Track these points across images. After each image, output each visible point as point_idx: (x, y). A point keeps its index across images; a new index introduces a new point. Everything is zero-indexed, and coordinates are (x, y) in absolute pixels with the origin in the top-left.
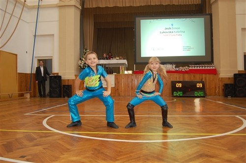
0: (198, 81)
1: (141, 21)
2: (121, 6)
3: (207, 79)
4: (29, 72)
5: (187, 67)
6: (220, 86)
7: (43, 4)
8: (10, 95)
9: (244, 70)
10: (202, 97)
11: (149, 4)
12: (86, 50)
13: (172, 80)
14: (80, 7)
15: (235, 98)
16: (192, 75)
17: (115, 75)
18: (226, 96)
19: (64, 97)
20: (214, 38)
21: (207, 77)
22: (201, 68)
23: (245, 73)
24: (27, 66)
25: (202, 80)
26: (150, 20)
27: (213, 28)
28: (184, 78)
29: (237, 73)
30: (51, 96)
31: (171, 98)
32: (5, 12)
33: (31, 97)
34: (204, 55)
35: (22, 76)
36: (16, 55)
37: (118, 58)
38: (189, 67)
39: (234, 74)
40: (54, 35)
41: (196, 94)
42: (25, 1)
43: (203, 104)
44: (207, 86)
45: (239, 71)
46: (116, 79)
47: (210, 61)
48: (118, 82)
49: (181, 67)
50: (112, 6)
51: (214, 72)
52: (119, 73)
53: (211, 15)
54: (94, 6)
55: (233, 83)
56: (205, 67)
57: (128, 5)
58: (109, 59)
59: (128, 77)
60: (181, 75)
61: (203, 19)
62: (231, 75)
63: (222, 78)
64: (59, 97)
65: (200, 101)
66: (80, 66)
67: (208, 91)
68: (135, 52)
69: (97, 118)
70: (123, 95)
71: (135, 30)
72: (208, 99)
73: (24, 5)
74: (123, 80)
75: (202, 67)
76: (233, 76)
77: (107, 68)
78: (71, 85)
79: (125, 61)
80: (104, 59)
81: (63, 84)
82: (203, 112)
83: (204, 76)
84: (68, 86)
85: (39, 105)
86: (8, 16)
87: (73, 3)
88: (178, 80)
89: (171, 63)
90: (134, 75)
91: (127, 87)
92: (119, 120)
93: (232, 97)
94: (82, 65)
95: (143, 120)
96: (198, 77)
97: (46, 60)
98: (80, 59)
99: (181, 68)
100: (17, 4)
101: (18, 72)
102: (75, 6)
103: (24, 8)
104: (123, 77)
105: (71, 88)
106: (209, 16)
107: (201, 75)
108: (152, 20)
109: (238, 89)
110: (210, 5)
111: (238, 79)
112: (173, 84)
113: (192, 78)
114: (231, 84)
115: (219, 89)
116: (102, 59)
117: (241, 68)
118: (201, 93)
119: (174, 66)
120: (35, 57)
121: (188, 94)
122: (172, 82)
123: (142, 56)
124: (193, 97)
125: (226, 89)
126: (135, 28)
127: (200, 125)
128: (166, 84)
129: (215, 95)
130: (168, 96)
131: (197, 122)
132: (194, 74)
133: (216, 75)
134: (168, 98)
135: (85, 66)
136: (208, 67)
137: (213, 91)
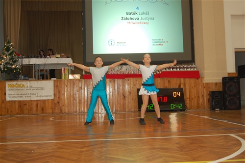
0: (174, 87)
1: (93, 1)
3: (187, 86)
6: (205, 95)
9: (235, 72)
10: (181, 110)
12: (9, 43)
13: (138, 87)
15: (226, 111)
16: (166, 80)
17: (54, 81)
18: (213, 108)
20: (195, 28)
21: (188, 84)
23: (236, 75)
25: (180, 86)
26: (105, 1)
29: (227, 76)
34: (182, 51)
37: (59, 56)
39: (223, 78)
41: (173, 106)
43: (182, 122)
44: (187, 96)
45: (229, 73)
46: (56, 87)
47: (191, 60)
48: (59, 92)
51: (196, 75)
52: (60, 78)
55: (221, 89)
56: (184, 68)
58: (45, 57)
59: (74, 84)
62: (219, 79)
63: (207, 84)
65: (177, 116)
67: (188, 102)
68: (84, 46)
70: (66, 111)
71: (84, 14)
72: (189, 113)
74: (66, 88)
75: (180, 68)
76: (221, 82)
77: (42, 71)
79: (69, 61)
80: (37, 57)
82: (182, 130)
83: (182, 80)
90: (83, 80)
91: (72, 99)
92: (59, 148)
93: (221, 109)
94: (2, 67)
96: (174, 83)
104: (66, 84)
107: (178, 79)
108: (109, 1)
109: (228, 99)
111: (228, 85)
113: (166, 85)
114: (219, 92)
115: (204, 98)
116: (34, 57)
117: (231, 69)
118: (179, 107)
122: (138, 90)
123: (94, 53)
124: (168, 111)
125: (213, 98)
126: (84, 11)
127: (181, 149)
128: (130, 93)
129: (198, 107)
130: (133, 110)
131: (178, 146)
132: (169, 79)
133: (199, 79)
134: (133, 114)
135: (7, 68)
136: (187, 68)
137: (196, 102)
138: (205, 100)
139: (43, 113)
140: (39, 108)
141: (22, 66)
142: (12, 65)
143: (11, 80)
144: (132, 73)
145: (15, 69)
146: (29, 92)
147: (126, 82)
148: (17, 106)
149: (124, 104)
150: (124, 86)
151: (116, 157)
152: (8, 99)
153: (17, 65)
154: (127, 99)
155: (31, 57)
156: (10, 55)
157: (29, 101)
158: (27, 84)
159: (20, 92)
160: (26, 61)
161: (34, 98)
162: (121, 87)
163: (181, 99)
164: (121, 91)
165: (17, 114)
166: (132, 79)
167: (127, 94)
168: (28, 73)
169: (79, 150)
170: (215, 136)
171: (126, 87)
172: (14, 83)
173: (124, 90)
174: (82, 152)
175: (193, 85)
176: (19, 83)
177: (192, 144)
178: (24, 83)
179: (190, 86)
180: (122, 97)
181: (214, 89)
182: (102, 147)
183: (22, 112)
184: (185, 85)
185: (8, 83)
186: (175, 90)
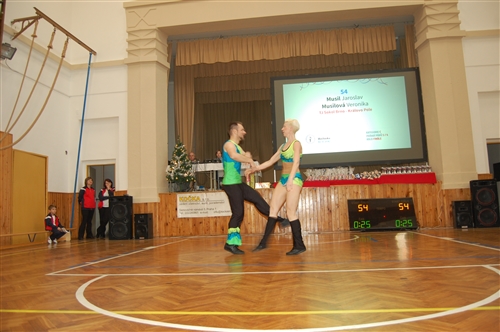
0: (400, 197)
1: (285, 86)
2: (245, 60)
3: (419, 195)
4: (70, 190)
5: (376, 172)
6: (445, 206)
8: (32, 236)
9: (489, 173)
10: (413, 229)
11: (298, 55)
12: (180, 145)
13: (348, 197)
14: (168, 65)
15: (478, 229)
16: (388, 187)
18: (458, 226)
19: (137, 238)
20: (426, 113)
21: (419, 191)
22: (405, 172)
23: (491, 178)
24: (66, 179)
25: (408, 194)
26: (300, 85)
27: (423, 94)
28: (371, 193)
29: (476, 179)
30: (112, 237)
31: (349, 233)
32: (24, 76)
33: (72, 239)
34: (409, 146)
35: (57, 199)
36: (46, 158)
38: (381, 170)
39: (472, 183)
40: (118, 117)
41: (398, 223)
42: (63, 56)
43: (413, 243)
44: (419, 208)
45: (479, 175)
47: (422, 157)
49: (365, 173)
50: (227, 61)
51: (431, 179)
53: (417, 70)
54: (194, 63)
55: (469, 198)
56: (412, 169)
57: (257, 58)
60: (366, 186)
61: (403, 78)
62: (466, 184)
63: (447, 191)
64: (127, 239)
65: (407, 237)
66: (169, 177)
67: (420, 217)
68: (275, 145)
69: (191, 279)
70: (253, 231)
71: (274, 104)
72: (423, 233)
73: (61, 63)
75: (407, 170)
76: (468, 186)
78: (151, 214)
80: (215, 162)
81: (134, 213)
82: (414, 259)
83: (411, 186)
84: (146, 215)
85: (81, 254)
86: (29, 84)
87: (154, 57)
88: (360, 197)
89: (345, 165)
92: (236, 283)
93: (470, 227)
94: (172, 175)
95: (287, 282)
96: (399, 191)
97: (104, 165)
98: (169, 163)
99: (365, 175)
100: (47, 61)
101: (49, 190)
102: (157, 62)
103: (62, 69)
105: (151, 219)
106: (414, 73)
107: (405, 185)
108: (305, 85)
109: (480, 212)
110: (415, 52)
111: (479, 192)
112: (352, 205)
113: (389, 194)
114: (466, 202)
115: (443, 212)
117: (483, 168)
118: (408, 222)
119: (351, 170)
120: (83, 161)
121: (382, 225)
122: (349, 201)
124: (392, 230)
125: (457, 211)
126: (273, 100)
127: (409, 288)
128: (338, 206)
129: (436, 224)
130: (342, 229)
131: (404, 282)
132: (392, 185)
133: (436, 185)
134: (343, 235)
135: (178, 176)
136: (418, 169)
137: (432, 217)
138: (445, 214)
139: (223, 234)
140: (218, 227)
141: (197, 173)
142: (183, 172)
143: (183, 191)
144: (340, 178)
145: (188, 177)
146: (205, 206)
147: (332, 192)
148: (191, 224)
149: (330, 221)
150: (329, 196)
151: (311, 298)
152: (180, 215)
153: (191, 172)
154: (333, 214)
155: (208, 162)
156: (181, 160)
157: (205, 219)
158: (203, 196)
159: (194, 207)
160: (201, 168)
161: (212, 214)
162: (325, 198)
163: (410, 213)
164: (326, 204)
165: (191, 235)
166: (339, 187)
167: (333, 207)
168: (204, 182)
169: (263, 286)
170: (460, 268)
171: (333, 197)
172: (187, 195)
173: (329, 202)
174: (266, 289)
175: (426, 193)
176: (193, 195)
177: (425, 279)
178: (199, 195)
179: (422, 194)
180: (327, 212)
181: (458, 197)
182: (294, 283)
183: (197, 232)
184: (415, 193)
185: (179, 196)
186: (401, 200)
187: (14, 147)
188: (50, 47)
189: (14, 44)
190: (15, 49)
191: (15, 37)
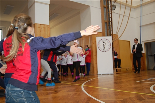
7: (144, 3)
8: (127, 69)
32: (120, 14)
36: (129, 42)
42: (131, 4)
73: (131, 7)
86: (122, 17)
97: (150, 42)
100: (126, 7)
101: (131, 53)
103: (131, 9)
120: (142, 41)
187: (119, 39)
188: (127, 2)
189: (115, 4)
190: (116, 6)
191: (115, 2)
